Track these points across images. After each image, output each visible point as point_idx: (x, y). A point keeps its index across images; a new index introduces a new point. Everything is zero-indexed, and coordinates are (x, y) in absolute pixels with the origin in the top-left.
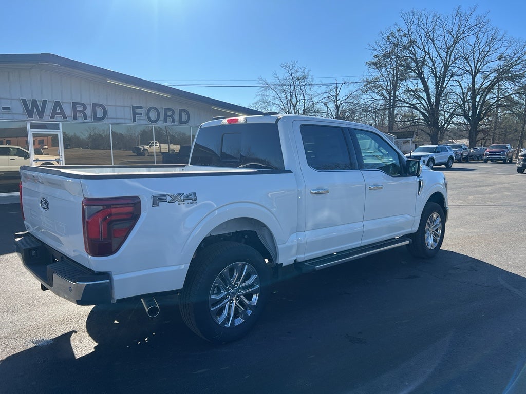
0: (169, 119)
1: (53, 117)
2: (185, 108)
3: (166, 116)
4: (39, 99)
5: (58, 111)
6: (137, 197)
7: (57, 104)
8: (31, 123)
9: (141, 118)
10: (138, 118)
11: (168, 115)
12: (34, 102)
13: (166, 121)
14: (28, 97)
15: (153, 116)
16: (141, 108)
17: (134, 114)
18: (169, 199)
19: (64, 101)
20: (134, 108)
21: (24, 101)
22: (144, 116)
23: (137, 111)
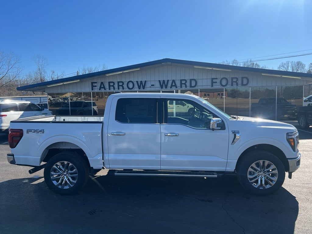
0: (234, 83)
1: (171, 88)
2: (245, 76)
3: (232, 82)
4: (166, 79)
5: (174, 84)
6: (22, 130)
7: (174, 81)
8: (162, 91)
9: (217, 84)
10: (215, 85)
11: (234, 81)
12: (164, 81)
13: (232, 85)
14: (162, 79)
15: (224, 83)
16: (217, 79)
17: (213, 83)
18: (33, 131)
19: (177, 79)
20: (212, 79)
21: (159, 81)
22: (218, 83)
23: (214, 81)
